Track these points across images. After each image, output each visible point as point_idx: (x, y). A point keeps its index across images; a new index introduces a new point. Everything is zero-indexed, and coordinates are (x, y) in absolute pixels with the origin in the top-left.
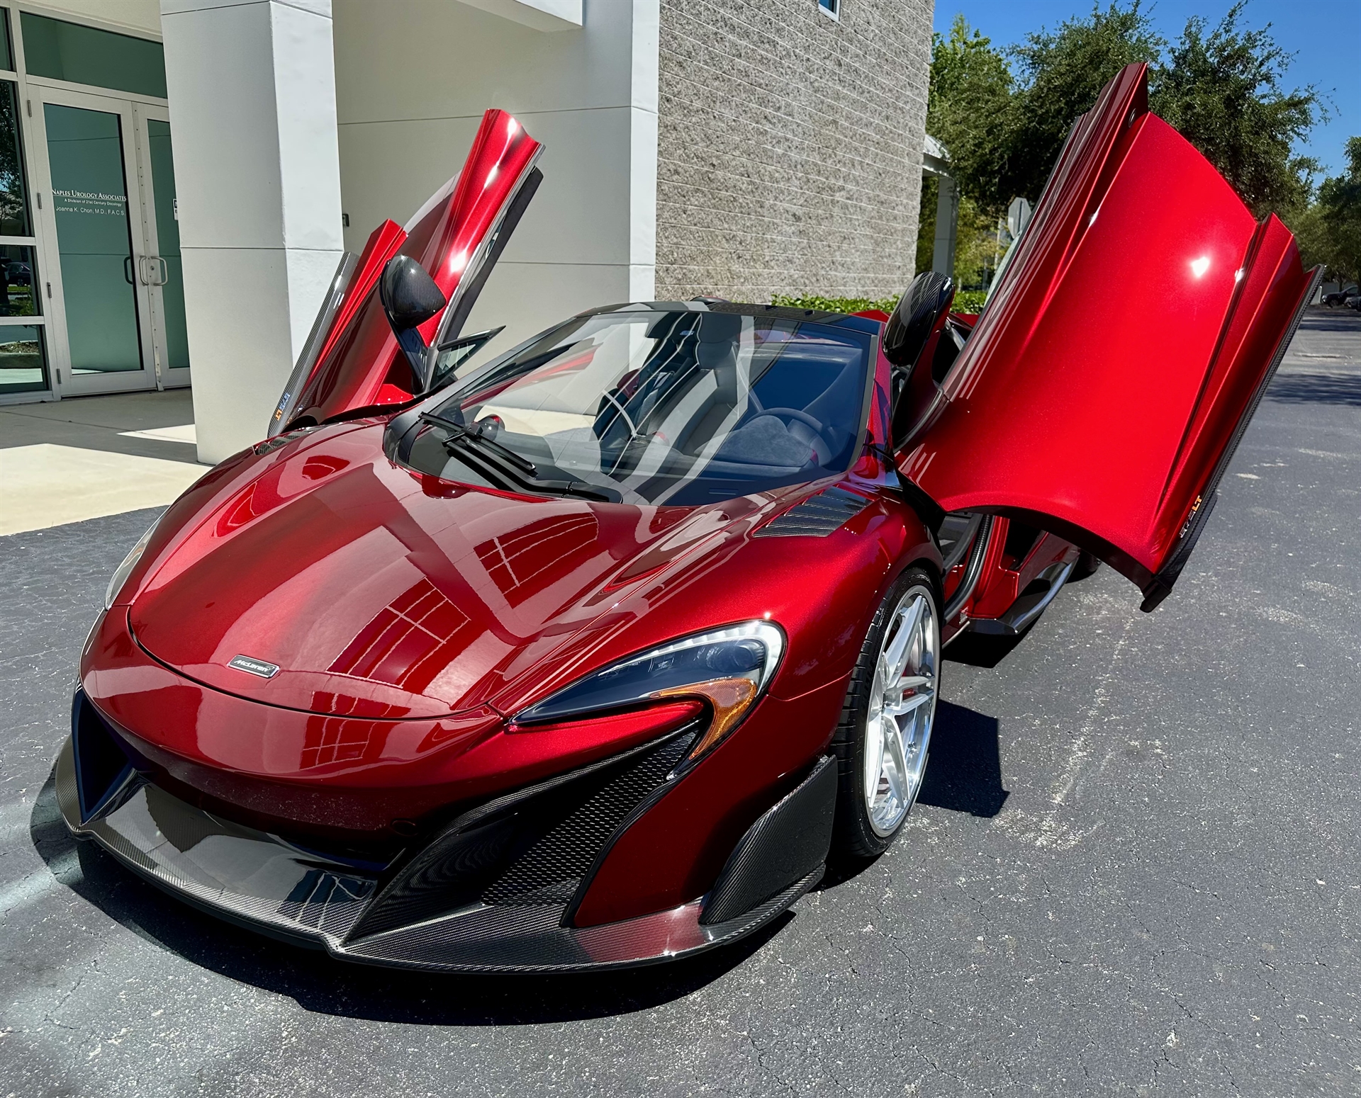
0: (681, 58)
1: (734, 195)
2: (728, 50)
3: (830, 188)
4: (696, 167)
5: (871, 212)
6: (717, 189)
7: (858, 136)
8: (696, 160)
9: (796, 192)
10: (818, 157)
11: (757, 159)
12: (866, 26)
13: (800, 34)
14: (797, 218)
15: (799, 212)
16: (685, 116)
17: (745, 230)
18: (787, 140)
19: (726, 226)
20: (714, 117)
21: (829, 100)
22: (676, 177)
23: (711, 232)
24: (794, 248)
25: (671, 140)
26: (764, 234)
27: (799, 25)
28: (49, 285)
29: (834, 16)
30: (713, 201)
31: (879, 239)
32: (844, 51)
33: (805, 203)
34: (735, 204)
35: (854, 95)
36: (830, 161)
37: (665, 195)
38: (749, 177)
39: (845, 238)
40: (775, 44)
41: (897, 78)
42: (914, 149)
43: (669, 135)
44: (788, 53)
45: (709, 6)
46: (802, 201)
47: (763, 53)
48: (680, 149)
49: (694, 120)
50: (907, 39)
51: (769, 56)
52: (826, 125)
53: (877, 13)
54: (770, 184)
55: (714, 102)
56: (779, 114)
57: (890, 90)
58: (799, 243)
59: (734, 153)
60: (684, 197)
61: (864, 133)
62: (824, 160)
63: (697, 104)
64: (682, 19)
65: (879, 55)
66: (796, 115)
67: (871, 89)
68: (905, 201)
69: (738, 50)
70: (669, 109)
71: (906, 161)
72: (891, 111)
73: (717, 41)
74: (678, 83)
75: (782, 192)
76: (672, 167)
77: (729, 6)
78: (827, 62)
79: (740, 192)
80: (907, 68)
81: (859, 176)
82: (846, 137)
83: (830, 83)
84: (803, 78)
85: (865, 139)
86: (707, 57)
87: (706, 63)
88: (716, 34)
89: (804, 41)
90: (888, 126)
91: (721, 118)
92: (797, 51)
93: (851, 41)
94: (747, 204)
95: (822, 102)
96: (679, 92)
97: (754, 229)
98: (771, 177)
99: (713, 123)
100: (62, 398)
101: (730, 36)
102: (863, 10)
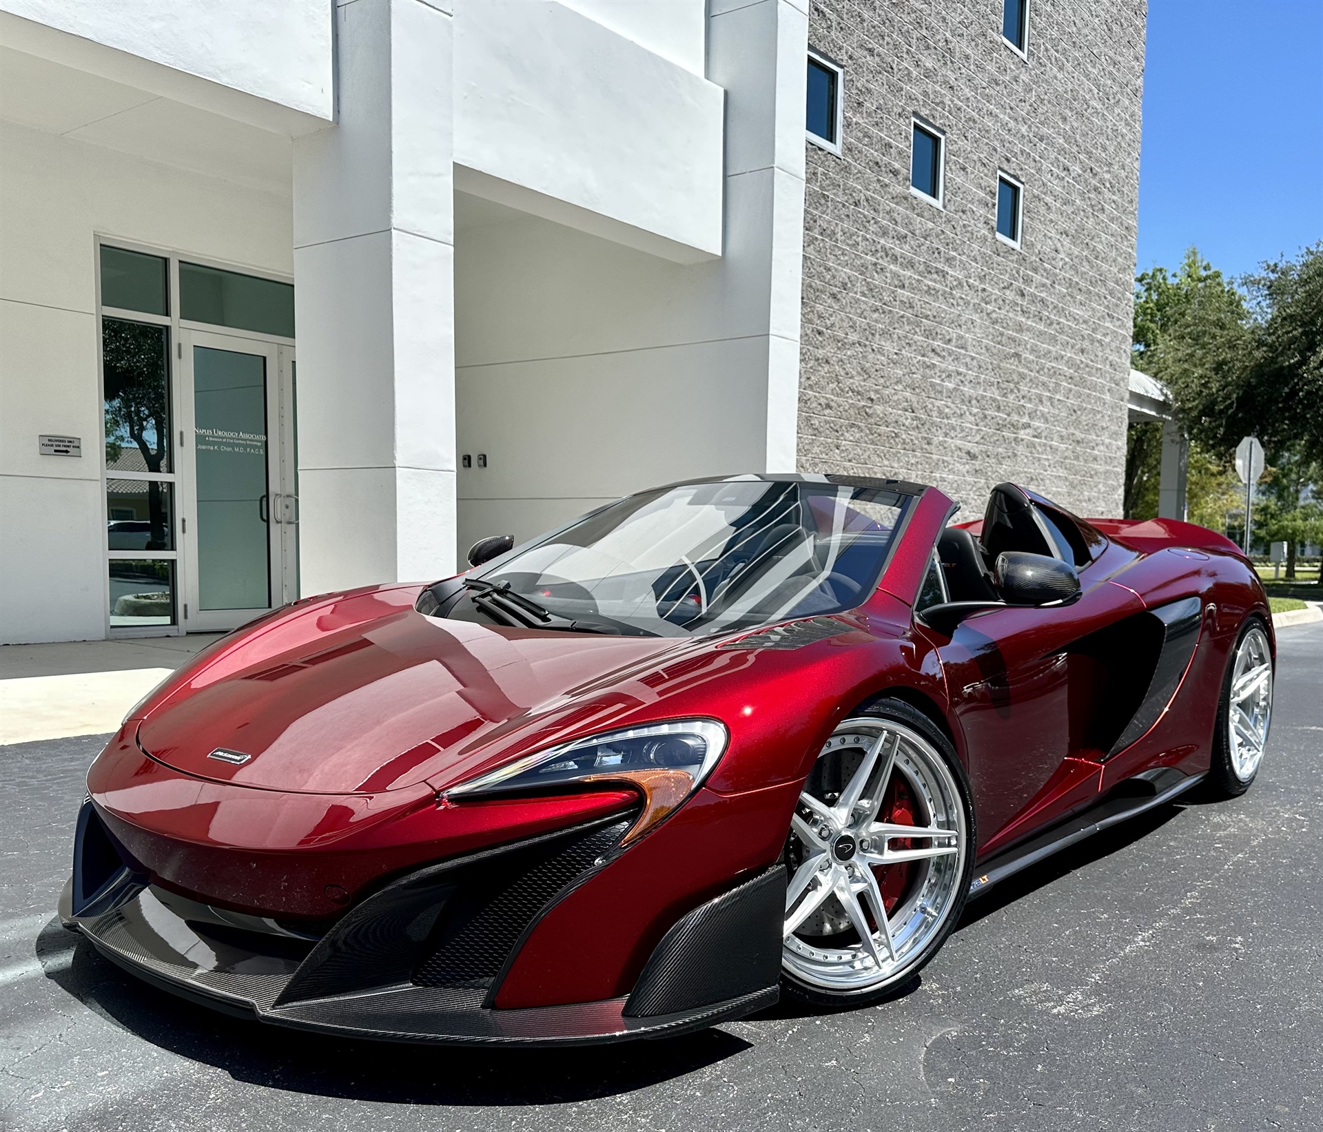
0: (835, 290)
1: (896, 431)
2: (889, 281)
3: (1013, 425)
4: (850, 401)
5: (1064, 452)
6: (876, 424)
7: (1046, 370)
8: (850, 394)
9: (971, 429)
10: (997, 392)
11: (923, 394)
12: (1054, 254)
13: (973, 264)
14: (973, 457)
15: (975, 450)
16: (839, 348)
17: (909, 467)
18: (959, 374)
19: (886, 463)
20: (873, 350)
21: (1010, 332)
22: (827, 411)
23: (869, 469)
24: (969, 488)
25: (823, 373)
26: (932, 472)
27: (973, 254)
28: (184, 521)
29: (1016, 245)
30: (871, 437)
31: (1076, 482)
32: (1028, 281)
33: (982, 441)
34: (897, 440)
35: (1041, 327)
36: (1011, 397)
37: (815, 429)
38: (913, 412)
39: (1032, 479)
40: (944, 275)
41: (1093, 309)
42: (1117, 385)
43: (820, 368)
44: (960, 284)
45: (868, 236)
46: (978, 438)
47: (930, 283)
48: (833, 383)
49: (849, 353)
50: (1105, 267)
51: (938, 286)
52: (1006, 358)
53: (1066, 241)
54: (939, 420)
55: (873, 334)
56: (949, 347)
57: (1085, 322)
58: (975, 482)
59: (896, 387)
60: (837, 432)
61: (1053, 367)
62: (1005, 395)
63: (853, 337)
64: (837, 250)
65: (1070, 283)
66: (970, 348)
67: (1061, 320)
68: (1107, 441)
69: (901, 281)
70: (821, 342)
71: (1107, 397)
72: (1086, 344)
73: (877, 272)
74: (831, 315)
75: (954, 428)
76: (823, 401)
77: (891, 236)
78: (1008, 292)
79: (902, 428)
80: (1105, 298)
81: (1049, 413)
82: (1031, 371)
83: (1011, 315)
84: (977, 309)
85: (1055, 373)
86: (865, 288)
87: (864, 294)
88: (875, 264)
89: (979, 270)
90: (1083, 360)
91: (880, 351)
92: (971, 281)
93: (1035, 270)
94: (912, 440)
95: (1002, 334)
96: (833, 325)
97: (919, 466)
98: (940, 412)
99: (871, 356)
100: (188, 633)
101: (892, 267)
102: (1050, 238)
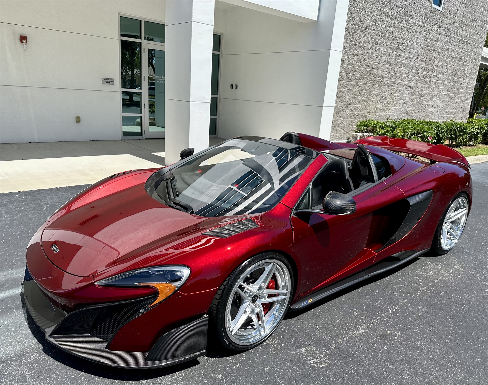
0: (363, 29)
1: (381, 79)
2: (385, 25)
3: (429, 76)
4: (365, 69)
5: (449, 85)
6: (374, 77)
7: (446, 55)
8: (365, 66)
9: (412, 78)
10: (424, 64)
11: (394, 65)
12: (456, 11)
13: (421, 17)
14: (411, 88)
15: (412, 85)
16: (362, 50)
17: (385, 92)
18: (410, 58)
19: (376, 90)
20: (376, 50)
21: (433, 42)
22: (356, 73)
23: (369, 93)
24: (408, 99)
25: (355, 59)
26: (394, 94)
27: (421, 13)
28: (144, 104)
29: (440, 9)
30: (371, 81)
31: (452, 96)
32: (443, 22)
33: (416, 82)
34: (382, 82)
35: (446, 39)
36: (430, 66)
37: (349, 79)
38: (389, 72)
39: (434, 96)
40: (408, 21)
41: (470, 32)
42: (475, 60)
44: (415, 25)
45: (378, 9)
46: (414, 81)
47: (402, 25)
48: (358, 63)
49: (366, 52)
50: (477, 15)
51: (405, 26)
52: (430, 51)
53: (462, 6)
54: (399, 75)
55: (376, 45)
56: (407, 48)
57: (465, 37)
58: (411, 97)
59: (383, 64)
60: (358, 80)
61: (449, 54)
62: (427, 65)
63: (368, 46)
64: (365, 14)
65: (461, 22)
66: (415, 48)
67: (455, 36)
68: (468, 81)
69: (390, 24)
70: (355, 48)
71: (471, 65)
72: (465, 45)
73: (381, 22)
74: (360, 38)
75: (405, 78)
76: (354, 69)
77: (388, 8)
78: (434, 27)
79: (384, 78)
80: (476, 27)
81: (445, 71)
82: (440, 56)
83: (434, 35)
84: (420, 33)
85: (449, 56)
86: (375, 28)
87: (374, 30)
88: (380, 19)
89: (423, 19)
90: (462, 51)
91: (379, 50)
92: (419, 23)
93: (447, 18)
94: (387, 82)
95: (429, 43)
96: (361, 42)
97: (389, 92)
98: (400, 72)
99: (374, 53)
101: (387, 19)
102: (455, 5)
